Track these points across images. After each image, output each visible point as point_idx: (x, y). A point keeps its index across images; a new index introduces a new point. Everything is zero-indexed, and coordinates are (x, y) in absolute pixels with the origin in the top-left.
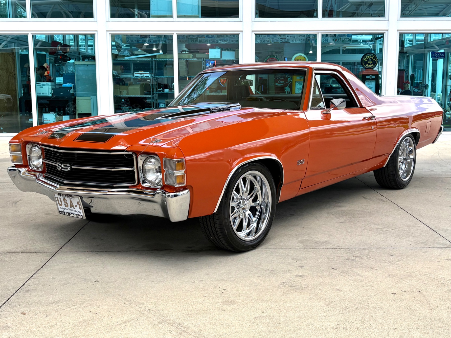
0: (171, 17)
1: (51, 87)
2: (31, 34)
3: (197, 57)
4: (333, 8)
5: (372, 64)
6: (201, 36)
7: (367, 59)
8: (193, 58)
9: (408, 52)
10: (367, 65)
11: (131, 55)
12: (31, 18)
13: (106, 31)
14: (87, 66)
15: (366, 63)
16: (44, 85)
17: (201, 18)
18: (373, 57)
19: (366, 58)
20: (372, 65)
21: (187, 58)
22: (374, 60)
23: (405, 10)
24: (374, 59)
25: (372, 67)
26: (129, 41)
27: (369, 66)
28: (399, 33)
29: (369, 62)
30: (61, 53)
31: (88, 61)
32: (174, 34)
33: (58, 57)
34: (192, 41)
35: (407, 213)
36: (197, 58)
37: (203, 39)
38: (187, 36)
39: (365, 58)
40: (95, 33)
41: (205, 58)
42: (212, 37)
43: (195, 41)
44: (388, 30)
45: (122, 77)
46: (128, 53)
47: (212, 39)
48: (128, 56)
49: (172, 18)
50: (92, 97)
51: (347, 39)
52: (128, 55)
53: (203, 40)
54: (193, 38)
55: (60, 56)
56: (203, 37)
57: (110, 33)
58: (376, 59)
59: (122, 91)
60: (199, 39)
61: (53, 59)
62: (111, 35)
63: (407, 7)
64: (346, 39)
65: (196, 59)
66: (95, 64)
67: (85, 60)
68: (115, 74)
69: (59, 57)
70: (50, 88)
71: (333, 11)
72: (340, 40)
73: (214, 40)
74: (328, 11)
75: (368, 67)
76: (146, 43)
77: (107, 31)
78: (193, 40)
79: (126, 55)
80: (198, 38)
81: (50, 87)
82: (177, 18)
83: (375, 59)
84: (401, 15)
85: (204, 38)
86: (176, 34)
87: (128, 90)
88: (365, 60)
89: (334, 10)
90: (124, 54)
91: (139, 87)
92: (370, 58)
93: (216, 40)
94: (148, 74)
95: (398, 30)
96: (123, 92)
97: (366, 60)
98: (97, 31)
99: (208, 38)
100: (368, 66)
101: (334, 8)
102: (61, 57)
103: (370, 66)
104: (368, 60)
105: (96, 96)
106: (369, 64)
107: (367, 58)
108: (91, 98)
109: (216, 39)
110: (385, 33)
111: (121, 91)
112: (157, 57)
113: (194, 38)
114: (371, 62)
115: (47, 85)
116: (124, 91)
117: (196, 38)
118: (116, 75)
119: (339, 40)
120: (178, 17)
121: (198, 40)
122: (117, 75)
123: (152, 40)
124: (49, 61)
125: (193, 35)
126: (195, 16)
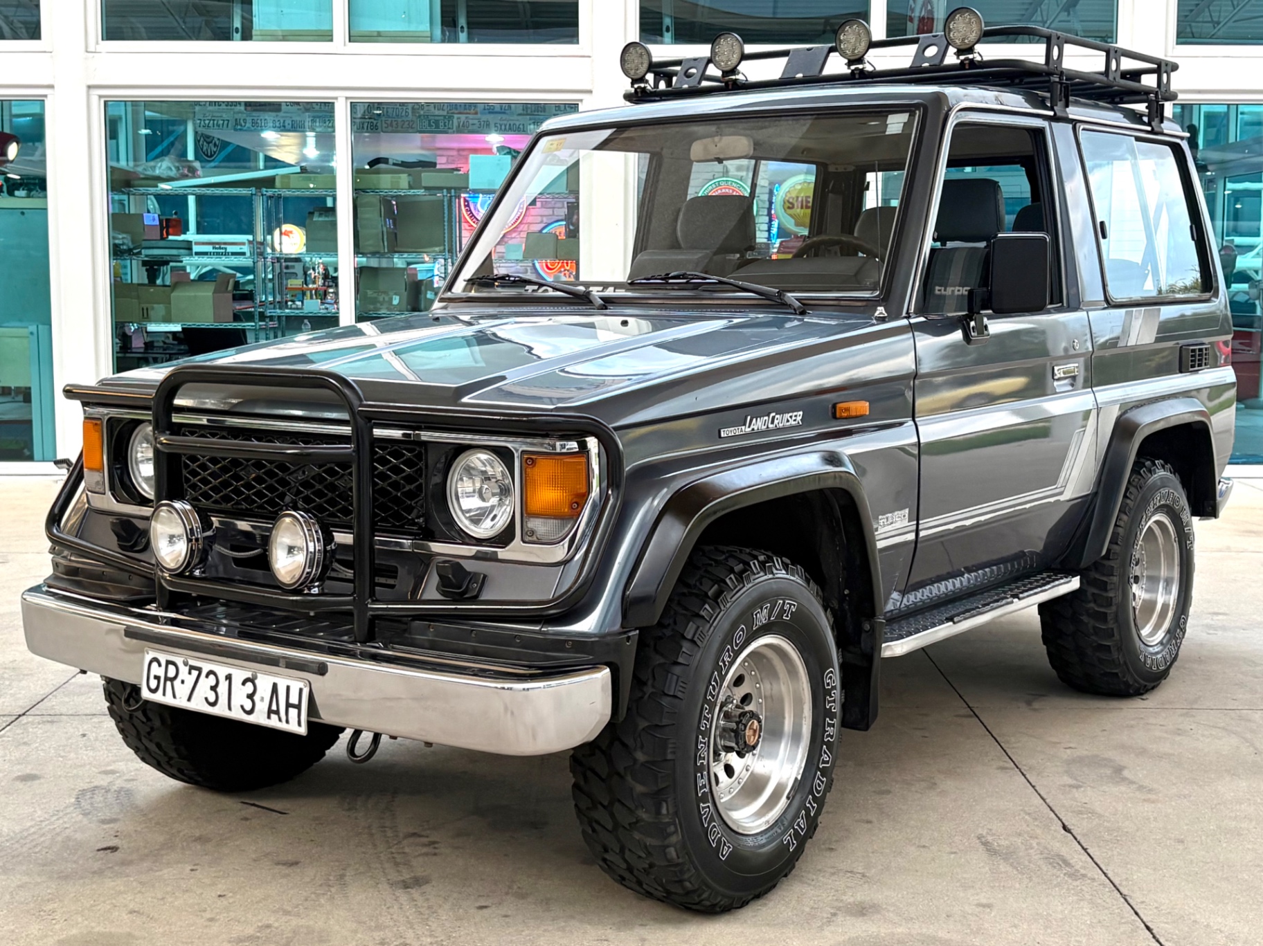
0: (327, 36)
3: (423, 185)
4: (931, 12)
6: (465, 109)
8: (411, 187)
11: (184, 177)
13: (85, 89)
14: (23, 213)
17: (443, 41)
21: (389, 187)
23: (1200, 19)
31: (28, 196)
32: (336, 98)
34: (430, 125)
36: (426, 188)
37: (471, 116)
38: (413, 108)
40: (46, 96)
41: (455, 189)
42: (504, 113)
43: (441, 124)
45: (146, 256)
46: (170, 169)
47: (504, 116)
48: (169, 179)
49: (332, 40)
50: (33, 328)
52: (173, 173)
53: (471, 122)
54: (437, 112)
56: (472, 111)
57: (100, 96)
59: (147, 305)
60: (458, 118)
62: (106, 102)
63: (1203, 11)
65: (421, 192)
66: (46, 209)
67: (17, 193)
68: (123, 244)
71: (933, 19)
73: (512, 123)
74: (916, 22)
76: (268, 130)
77: (89, 87)
78: (437, 122)
79: (164, 176)
80: (456, 116)
82: (350, 41)
84: (1178, 36)
85: (476, 113)
86: (347, 98)
87: (170, 304)
89: (936, 17)
90: (157, 172)
91: (210, 294)
93: (517, 123)
94: (243, 244)
96: (153, 308)
98: (51, 87)
99: (492, 116)
101: (935, 10)
105: (47, 327)
108: (32, 333)
109: (520, 117)
111: (145, 306)
112: (278, 183)
113: (441, 113)
116: (155, 306)
117: (445, 113)
118: (125, 247)
120: (354, 37)
121: (455, 121)
122: (131, 247)
125: (439, 105)
126: (417, 34)
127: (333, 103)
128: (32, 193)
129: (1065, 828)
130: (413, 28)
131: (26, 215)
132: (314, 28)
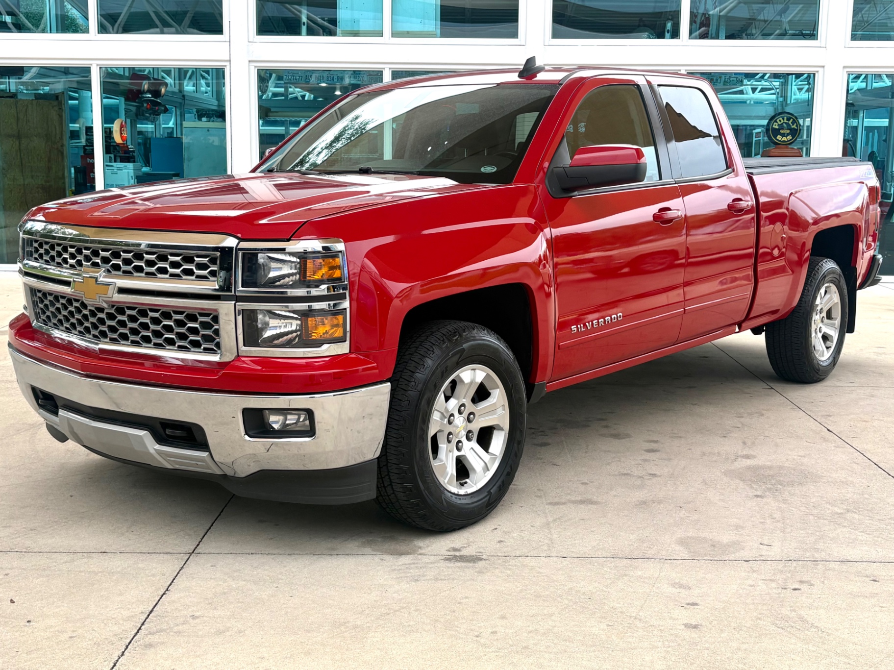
0: (380, 34)
1: (134, 173)
2: (97, 65)
5: (788, 134)
7: (778, 125)
9: (855, 103)
10: (779, 136)
12: (98, 33)
13: (248, 62)
14: (208, 130)
15: (776, 132)
16: (119, 169)
17: (441, 37)
18: (792, 120)
19: (777, 122)
20: (790, 137)
22: (792, 127)
24: (793, 125)
25: (788, 141)
26: (290, 77)
27: (783, 139)
28: (847, 72)
29: (782, 131)
30: (149, 97)
31: (209, 121)
32: (384, 69)
33: (143, 106)
35: (889, 475)
39: (775, 123)
40: (226, 66)
44: (823, 67)
49: (382, 36)
51: (735, 79)
55: (148, 104)
57: (255, 67)
58: (797, 126)
61: (134, 109)
62: (258, 70)
64: (731, 79)
66: (225, 128)
67: (203, 119)
69: (145, 105)
70: (132, 175)
72: (719, 81)
75: (780, 141)
76: (324, 82)
77: (250, 61)
81: (132, 173)
82: (392, 37)
83: (795, 124)
84: (852, 35)
86: (390, 68)
88: (774, 126)
92: (786, 123)
95: (844, 67)
97: (777, 127)
98: (229, 61)
100: (780, 139)
102: (148, 106)
103: (785, 139)
104: (781, 127)
106: (783, 135)
107: (780, 123)
110: (818, 72)
114: (788, 131)
115: (126, 168)
119: (717, 80)
120: (394, 34)
123: (335, 77)
124: (125, 114)
126: (429, 33)
127: (382, 71)
128: (212, 119)
129: (828, 430)
130: (426, 29)
131: (210, 132)
132: (372, 29)
